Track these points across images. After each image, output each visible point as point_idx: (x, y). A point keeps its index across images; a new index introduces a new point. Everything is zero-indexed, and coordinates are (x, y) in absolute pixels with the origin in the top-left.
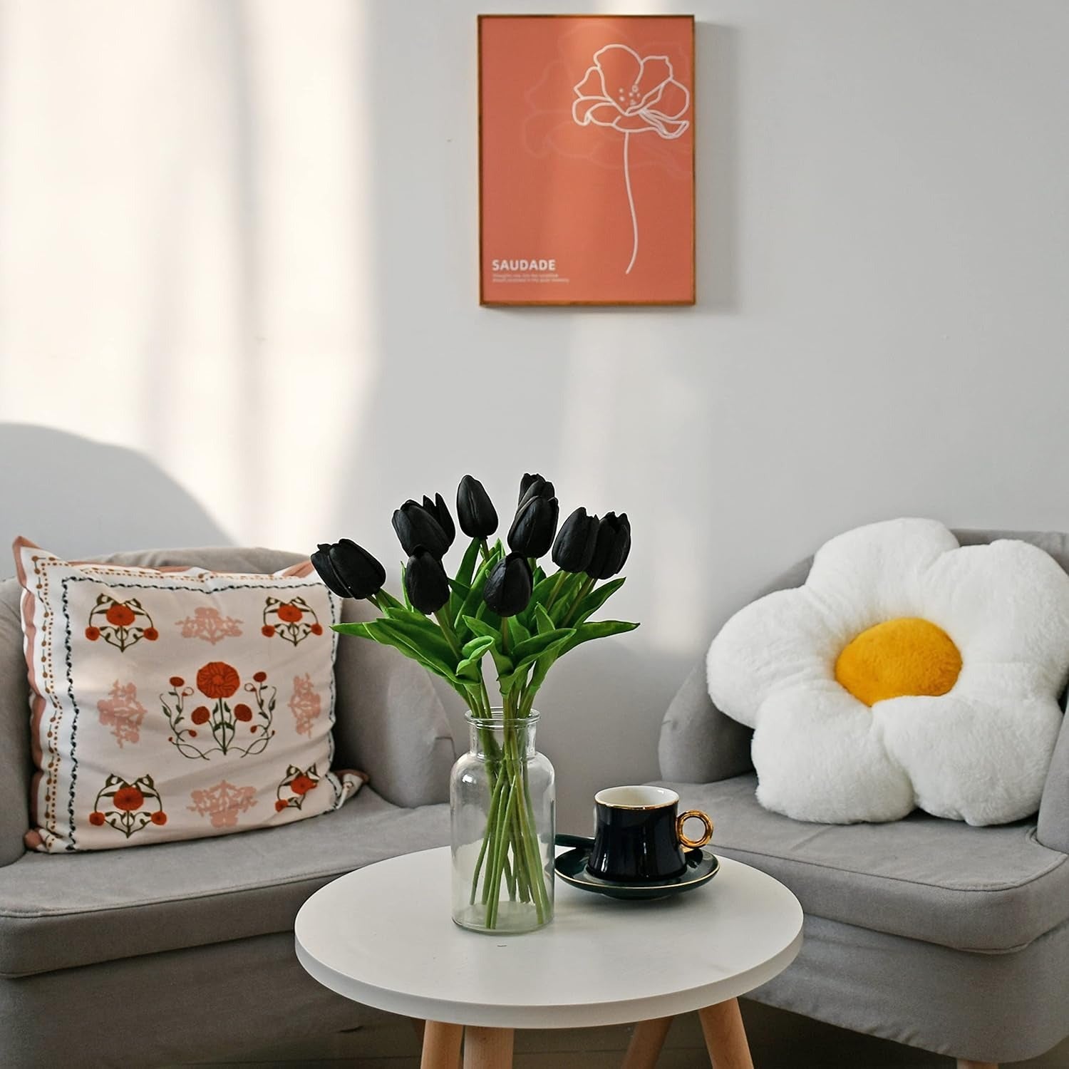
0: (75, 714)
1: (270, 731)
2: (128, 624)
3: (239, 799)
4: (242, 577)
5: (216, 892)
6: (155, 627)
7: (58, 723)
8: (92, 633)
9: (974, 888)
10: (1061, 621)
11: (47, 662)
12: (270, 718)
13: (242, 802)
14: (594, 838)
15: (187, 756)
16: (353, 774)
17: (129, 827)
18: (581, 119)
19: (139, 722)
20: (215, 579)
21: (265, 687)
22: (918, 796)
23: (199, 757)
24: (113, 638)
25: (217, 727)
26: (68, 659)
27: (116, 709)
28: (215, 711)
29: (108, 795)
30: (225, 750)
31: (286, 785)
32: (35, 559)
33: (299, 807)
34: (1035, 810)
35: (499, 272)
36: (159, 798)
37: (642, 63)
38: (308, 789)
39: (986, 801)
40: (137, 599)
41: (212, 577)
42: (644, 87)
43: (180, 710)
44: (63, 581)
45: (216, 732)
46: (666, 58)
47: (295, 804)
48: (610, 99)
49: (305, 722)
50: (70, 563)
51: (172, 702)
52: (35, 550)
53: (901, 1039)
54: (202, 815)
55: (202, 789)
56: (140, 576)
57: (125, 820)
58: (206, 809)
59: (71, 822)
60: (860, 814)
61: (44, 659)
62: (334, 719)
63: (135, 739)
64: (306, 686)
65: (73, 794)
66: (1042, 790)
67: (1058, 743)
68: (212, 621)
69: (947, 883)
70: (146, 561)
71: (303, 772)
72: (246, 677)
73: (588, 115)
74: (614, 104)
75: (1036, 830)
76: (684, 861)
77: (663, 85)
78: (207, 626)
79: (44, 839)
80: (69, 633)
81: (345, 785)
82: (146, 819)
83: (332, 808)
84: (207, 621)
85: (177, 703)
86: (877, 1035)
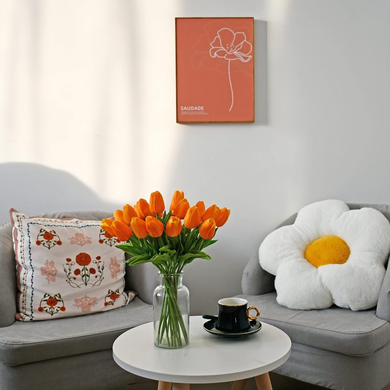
0: (33, 272)
1: (102, 277)
2: (51, 239)
3: (91, 302)
4: (92, 222)
5: (84, 335)
6: (61, 241)
7: (26, 275)
8: (38, 243)
9: (353, 333)
10: (386, 237)
11: (22, 253)
12: (102, 272)
13: (93, 302)
14: (218, 316)
15: (73, 287)
16: (132, 292)
17: (52, 312)
18: (213, 55)
19: (55, 275)
20: (82, 223)
21: (100, 262)
22: (334, 300)
23: (77, 287)
24: (46, 245)
25: (83, 276)
26: (30, 252)
27: (47, 270)
28: (82, 270)
29: (45, 301)
30: (86, 284)
31: (108, 296)
32: (18, 216)
33: (113, 304)
34: (376, 305)
35: (183, 111)
36: (63, 302)
37: (235, 35)
38: (116, 298)
39: (358, 301)
40: (54, 230)
41: (81, 222)
42: (236, 44)
43: (70, 270)
44: (28, 224)
45: (83, 278)
46: (244, 33)
47: (111, 303)
48: (223, 48)
49: (115, 274)
50: (30, 217)
51: (67, 267)
52: (17, 213)
53: (327, 386)
54: (78, 307)
55: (78, 298)
56: (55, 222)
57: (51, 310)
58: (80, 305)
59: (32, 310)
60: (313, 306)
61: (21, 252)
62: (125, 272)
63: (54, 280)
64: (115, 261)
65: (32, 300)
66: (378, 298)
67: (384, 281)
68: (81, 238)
69: (343, 331)
70: (57, 216)
71: (114, 292)
72: (93, 258)
73: (215, 54)
74: (225, 50)
75: (376, 312)
76: (250, 325)
77: (242, 43)
78: (79, 240)
79: (22, 316)
80: (30, 243)
81: (129, 296)
82: (58, 309)
83: (124, 305)
84: (79, 238)
85: (69, 268)
86: (319, 385)
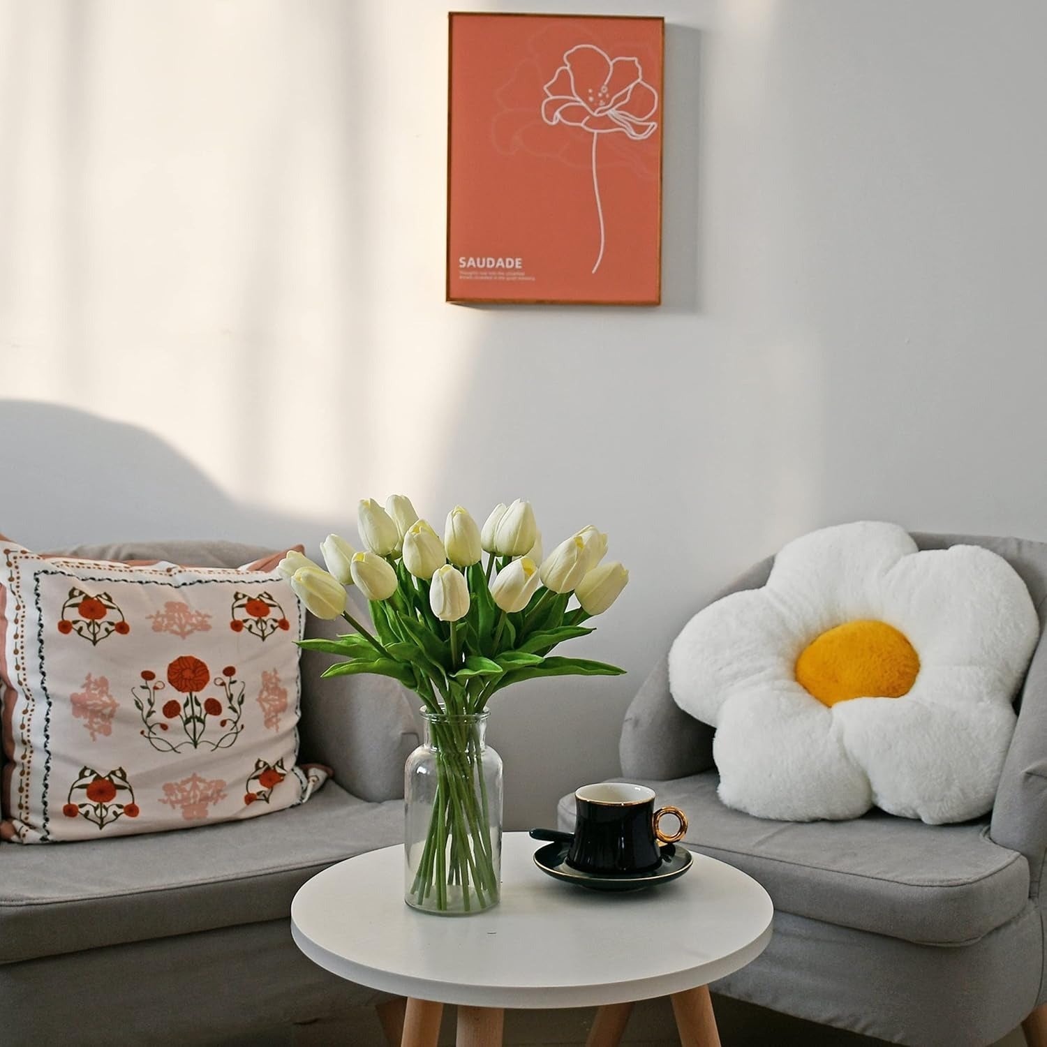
0: (48, 706)
1: (239, 725)
2: (100, 618)
3: (210, 793)
4: (210, 572)
7: (31, 715)
8: (65, 627)
11: (20, 655)
12: (239, 712)
13: (212, 794)
14: (573, 833)
15: (159, 750)
16: (317, 768)
17: (102, 818)
19: (111, 715)
20: (183, 573)
21: (234, 682)
22: (876, 795)
23: (170, 750)
24: (85, 632)
26: (40, 651)
27: (89, 702)
29: (81, 787)
31: (255, 778)
32: (7, 552)
33: (267, 800)
34: (988, 809)
36: (131, 791)
38: (274, 784)
39: (943, 799)
40: (108, 593)
41: (180, 572)
44: (35, 574)
45: (187, 726)
47: (263, 798)
49: (273, 717)
50: (41, 556)
52: (7, 543)
54: (174, 807)
55: (173, 782)
56: (110, 570)
57: (98, 812)
58: (177, 802)
59: (45, 814)
60: (819, 812)
61: (16, 652)
62: (299, 713)
64: (274, 680)
65: (46, 786)
68: (182, 615)
70: (111, 553)
71: (271, 765)
76: (659, 856)
78: (177, 621)
79: (18, 830)
80: (41, 626)
81: (311, 779)
83: (298, 802)
84: (176, 615)
85: (149, 697)
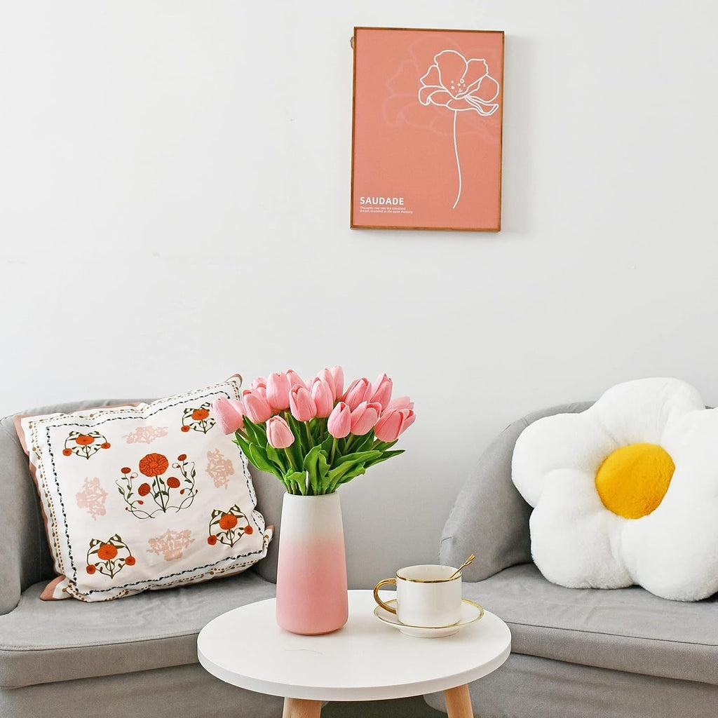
1: (194, 491)
2: (91, 443)
3: (181, 540)
6: (108, 442)
8: (67, 452)
12: (193, 482)
15: (140, 518)
17: (111, 571)
18: (424, 101)
19: (104, 502)
20: (150, 408)
21: (187, 464)
23: (147, 517)
24: (81, 453)
25: (156, 495)
27: (87, 497)
28: (154, 485)
29: (93, 552)
30: (164, 510)
32: (30, 422)
35: (364, 205)
37: (467, 63)
42: (468, 81)
43: (130, 489)
45: (157, 499)
46: (485, 60)
48: (444, 88)
49: (221, 480)
51: (124, 484)
58: (160, 550)
63: (103, 513)
64: (218, 456)
68: (147, 432)
71: (226, 512)
72: (172, 459)
73: (429, 98)
74: (447, 91)
77: (481, 79)
78: (144, 435)
82: (122, 563)
